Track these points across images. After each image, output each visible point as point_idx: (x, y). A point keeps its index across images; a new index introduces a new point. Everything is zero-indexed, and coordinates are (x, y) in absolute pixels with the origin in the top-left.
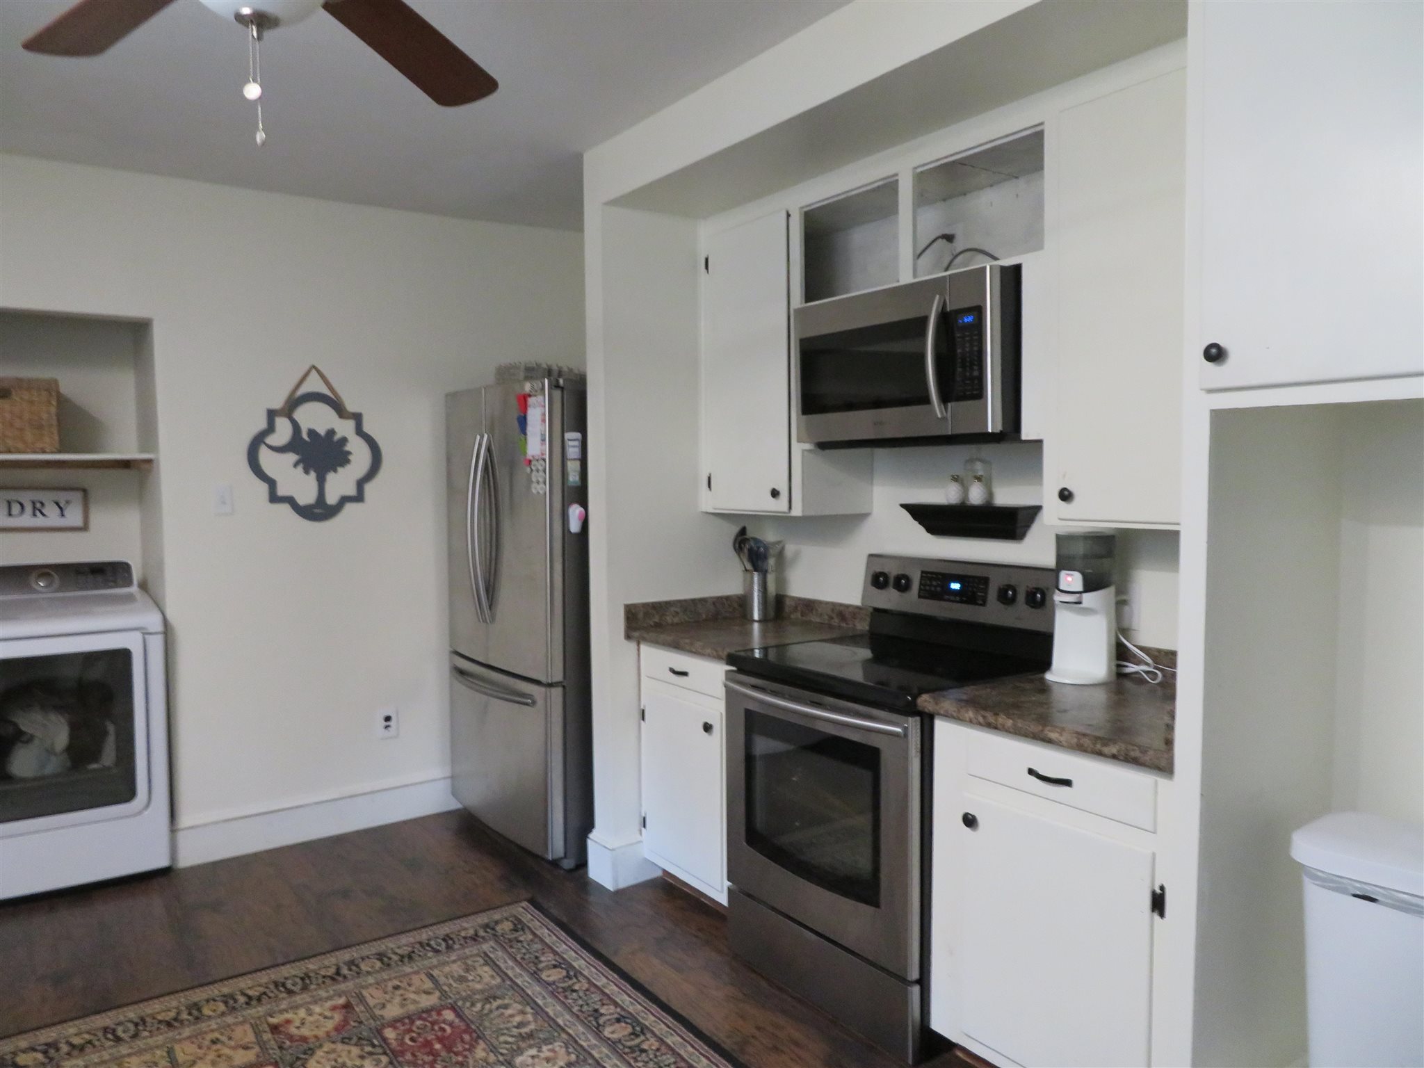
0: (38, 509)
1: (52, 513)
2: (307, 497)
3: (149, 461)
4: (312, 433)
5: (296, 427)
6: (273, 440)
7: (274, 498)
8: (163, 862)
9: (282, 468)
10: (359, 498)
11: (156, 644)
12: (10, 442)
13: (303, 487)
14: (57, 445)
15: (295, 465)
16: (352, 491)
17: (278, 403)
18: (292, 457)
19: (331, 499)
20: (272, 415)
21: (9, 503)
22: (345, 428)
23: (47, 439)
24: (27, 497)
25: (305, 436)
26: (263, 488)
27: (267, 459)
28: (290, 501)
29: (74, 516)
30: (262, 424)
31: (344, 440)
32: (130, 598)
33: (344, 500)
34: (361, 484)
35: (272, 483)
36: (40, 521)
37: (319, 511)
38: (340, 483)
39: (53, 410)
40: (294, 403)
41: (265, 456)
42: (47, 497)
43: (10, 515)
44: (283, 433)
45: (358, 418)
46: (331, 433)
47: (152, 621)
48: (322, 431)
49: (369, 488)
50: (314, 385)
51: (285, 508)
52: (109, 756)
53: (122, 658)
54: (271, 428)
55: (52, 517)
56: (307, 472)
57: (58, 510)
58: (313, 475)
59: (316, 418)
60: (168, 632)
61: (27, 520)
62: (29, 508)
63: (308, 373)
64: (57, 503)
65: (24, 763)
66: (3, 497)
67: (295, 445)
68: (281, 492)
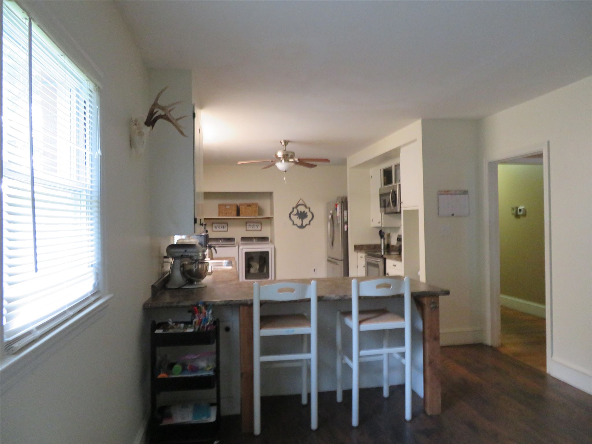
1: (256, 227)
2: (299, 224)
3: (272, 218)
4: (301, 212)
6: (293, 213)
9: (295, 218)
10: (309, 224)
11: (273, 251)
12: (250, 215)
13: (298, 222)
14: (258, 215)
15: (298, 218)
16: (308, 223)
17: (294, 206)
18: (297, 216)
19: (304, 224)
20: (293, 208)
21: (249, 225)
22: (307, 210)
23: (256, 214)
24: (252, 224)
25: (299, 212)
26: (292, 222)
28: (296, 225)
29: (259, 228)
30: (291, 210)
31: (306, 213)
32: (269, 243)
33: (306, 225)
34: (310, 222)
35: (293, 222)
36: (253, 229)
37: (302, 227)
38: (306, 221)
39: (257, 209)
40: (297, 206)
41: (292, 216)
42: (255, 224)
44: (295, 212)
45: (309, 209)
46: (304, 212)
47: (272, 246)
49: (311, 222)
50: (301, 202)
52: (265, 271)
53: (267, 253)
54: (293, 211)
55: (256, 228)
58: (301, 220)
59: (301, 209)
60: (275, 249)
61: (252, 229)
62: (252, 227)
63: (300, 200)
64: (256, 226)
65: (252, 270)
66: (248, 224)
67: (298, 213)
68: (295, 223)
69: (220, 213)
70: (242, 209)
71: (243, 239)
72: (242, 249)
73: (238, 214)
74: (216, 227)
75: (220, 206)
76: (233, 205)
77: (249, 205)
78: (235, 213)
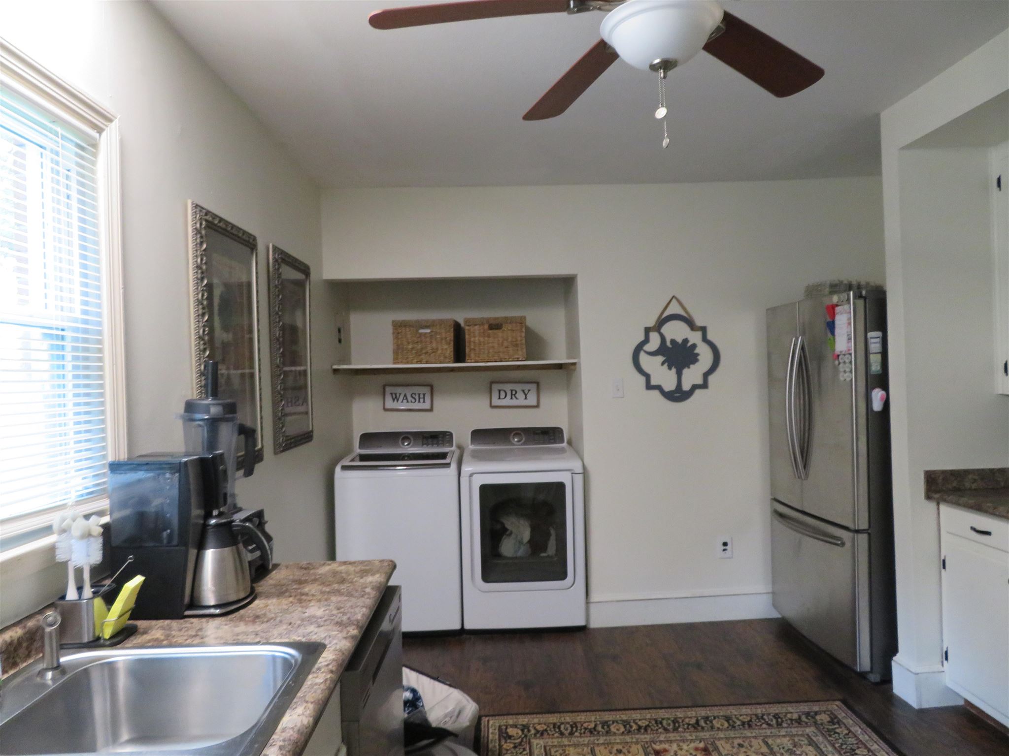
0: (514, 394)
1: (520, 395)
2: (670, 384)
3: (574, 364)
4: (673, 341)
5: (663, 338)
6: (648, 347)
7: (649, 387)
8: (581, 622)
9: (654, 365)
10: (705, 385)
11: (579, 479)
12: (502, 355)
13: (666, 378)
14: (525, 355)
15: (663, 364)
16: (700, 381)
17: (651, 323)
18: (660, 359)
19: (686, 387)
20: (648, 330)
21: (500, 391)
22: (695, 338)
23: (520, 353)
24: (508, 387)
25: (668, 344)
26: (642, 379)
27: (645, 361)
28: (659, 388)
29: (532, 400)
30: (642, 338)
31: (694, 346)
32: (563, 450)
33: (695, 387)
34: (706, 375)
35: (647, 377)
36: (514, 402)
37: (678, 395)
38: (692, 375)
39: (523, 334)
40: (662, 321)
41: (644, 359)
42: (518, 387)
43: (499, 398)
44: (654, 342)
45: (704, 330)
46: (686, 341)
47: (577, 466)
48: (679, 340)
49: (711, 378)
50: (674, 309)
51: (656, 393)
52: (552, 549)
53: (560, 487)
54: (646, 340)
55: (521, 400)
56: (670, 368)
57: (524, 396)
58: (674, 370)
59: (676, 332)
60: (585, 473)
61: (507, 401)
62: (509, 394)
63: (670, 301)
64: (523, 391)
65: (508, 548)
66: (495, 387)
67: (662, 350)
68: (654, 382)
69: (399, 352)
70: (473, 337)
71: (479, 435)
72: (471, 475)
73: (459, 354)
74: (395, 398)
75: (398, 326)
76: (441, 322)
77: (495, 326)
78: (449, 350)
